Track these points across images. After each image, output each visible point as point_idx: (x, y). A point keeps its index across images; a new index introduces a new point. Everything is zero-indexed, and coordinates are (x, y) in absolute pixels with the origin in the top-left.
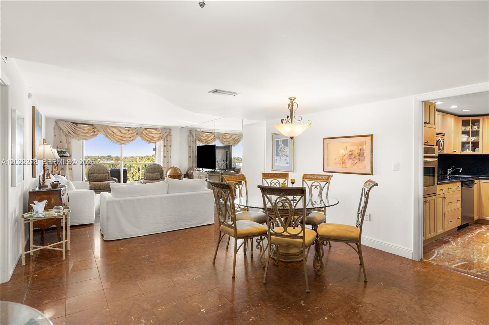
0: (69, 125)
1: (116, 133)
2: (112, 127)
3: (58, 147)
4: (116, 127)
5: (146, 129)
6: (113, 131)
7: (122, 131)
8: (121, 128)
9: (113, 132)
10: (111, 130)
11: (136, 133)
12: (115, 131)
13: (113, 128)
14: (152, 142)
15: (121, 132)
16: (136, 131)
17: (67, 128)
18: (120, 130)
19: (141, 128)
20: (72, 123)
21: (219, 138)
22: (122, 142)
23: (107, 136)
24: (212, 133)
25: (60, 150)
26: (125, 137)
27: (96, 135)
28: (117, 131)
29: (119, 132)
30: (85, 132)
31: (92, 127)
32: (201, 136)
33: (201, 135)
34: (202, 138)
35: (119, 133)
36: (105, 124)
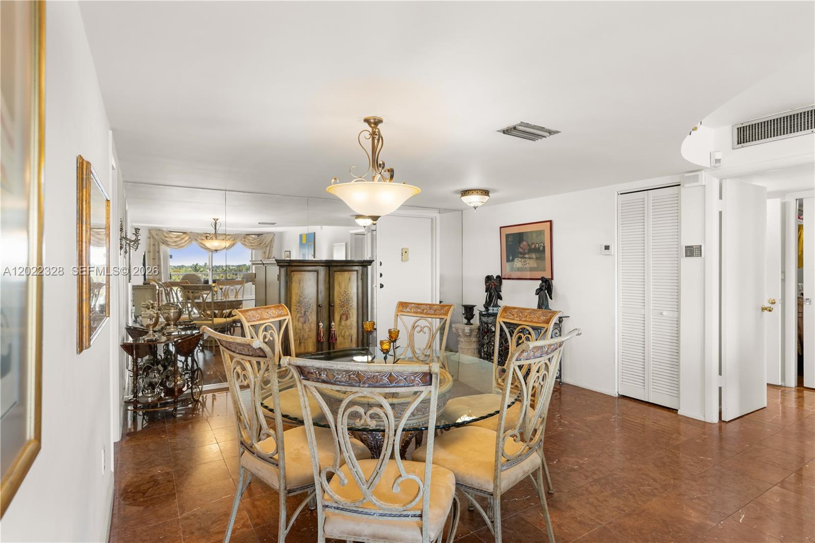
21: (196, 240)
24: (185, 233)
32: (166, 237)
33: (167, 235)
34: (167, 239)
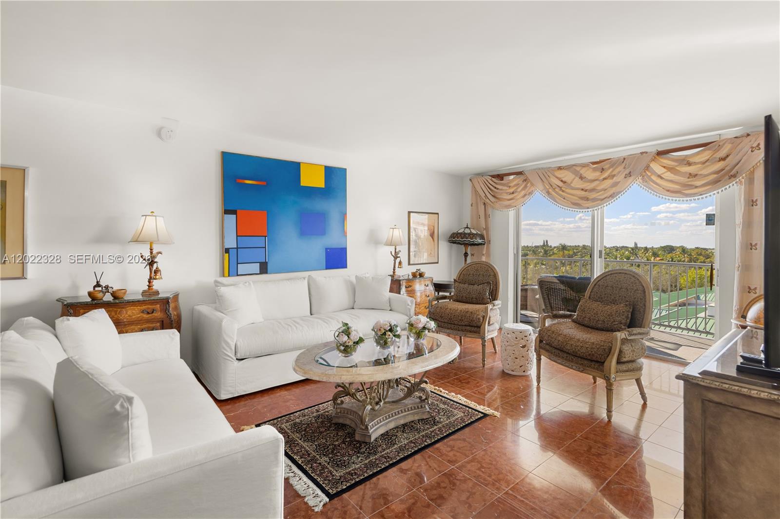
0: (486, 182)
1: (571, 183)
2: (560, 168)
3: (467, 226)
4: (569, 168)
5: (660, 153)
6: (563, 179)
7: (584, 175)
8: (584, 166)
9: (564, 182)
10: (557, 178)
11: (627, 171)
12: (567, 176)
13: (561, 172)
14: (687, 195)
15: (581, 178)
16: (624, 168)
17: (484, 189)
18: (578, 172)
19: (642, 153)
20: (490, 178)
22: (589, 204)
23: (548, 193)
25: (469, 232)
26: (593, 190)
27: (530, 193)
28: (573, 178)
29: (577, 178)
30: (511, 190)
31: (522, 177)
35: (577, 183)
36: (545, 166)
